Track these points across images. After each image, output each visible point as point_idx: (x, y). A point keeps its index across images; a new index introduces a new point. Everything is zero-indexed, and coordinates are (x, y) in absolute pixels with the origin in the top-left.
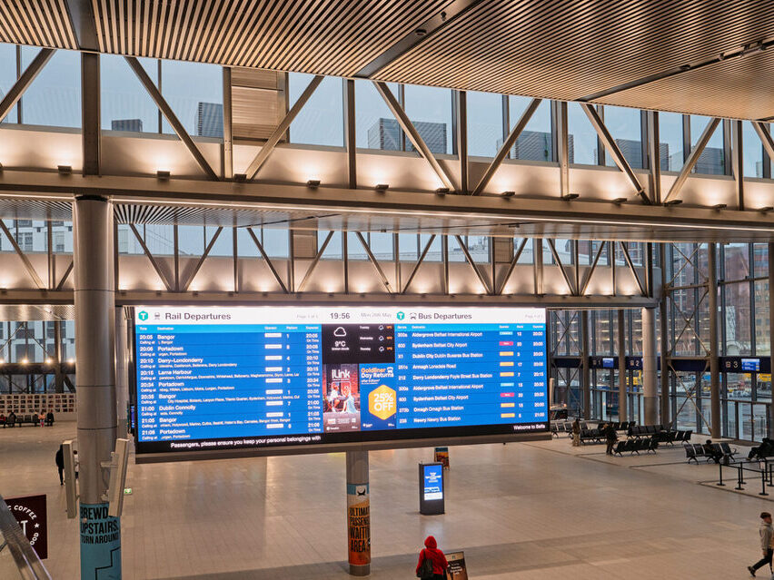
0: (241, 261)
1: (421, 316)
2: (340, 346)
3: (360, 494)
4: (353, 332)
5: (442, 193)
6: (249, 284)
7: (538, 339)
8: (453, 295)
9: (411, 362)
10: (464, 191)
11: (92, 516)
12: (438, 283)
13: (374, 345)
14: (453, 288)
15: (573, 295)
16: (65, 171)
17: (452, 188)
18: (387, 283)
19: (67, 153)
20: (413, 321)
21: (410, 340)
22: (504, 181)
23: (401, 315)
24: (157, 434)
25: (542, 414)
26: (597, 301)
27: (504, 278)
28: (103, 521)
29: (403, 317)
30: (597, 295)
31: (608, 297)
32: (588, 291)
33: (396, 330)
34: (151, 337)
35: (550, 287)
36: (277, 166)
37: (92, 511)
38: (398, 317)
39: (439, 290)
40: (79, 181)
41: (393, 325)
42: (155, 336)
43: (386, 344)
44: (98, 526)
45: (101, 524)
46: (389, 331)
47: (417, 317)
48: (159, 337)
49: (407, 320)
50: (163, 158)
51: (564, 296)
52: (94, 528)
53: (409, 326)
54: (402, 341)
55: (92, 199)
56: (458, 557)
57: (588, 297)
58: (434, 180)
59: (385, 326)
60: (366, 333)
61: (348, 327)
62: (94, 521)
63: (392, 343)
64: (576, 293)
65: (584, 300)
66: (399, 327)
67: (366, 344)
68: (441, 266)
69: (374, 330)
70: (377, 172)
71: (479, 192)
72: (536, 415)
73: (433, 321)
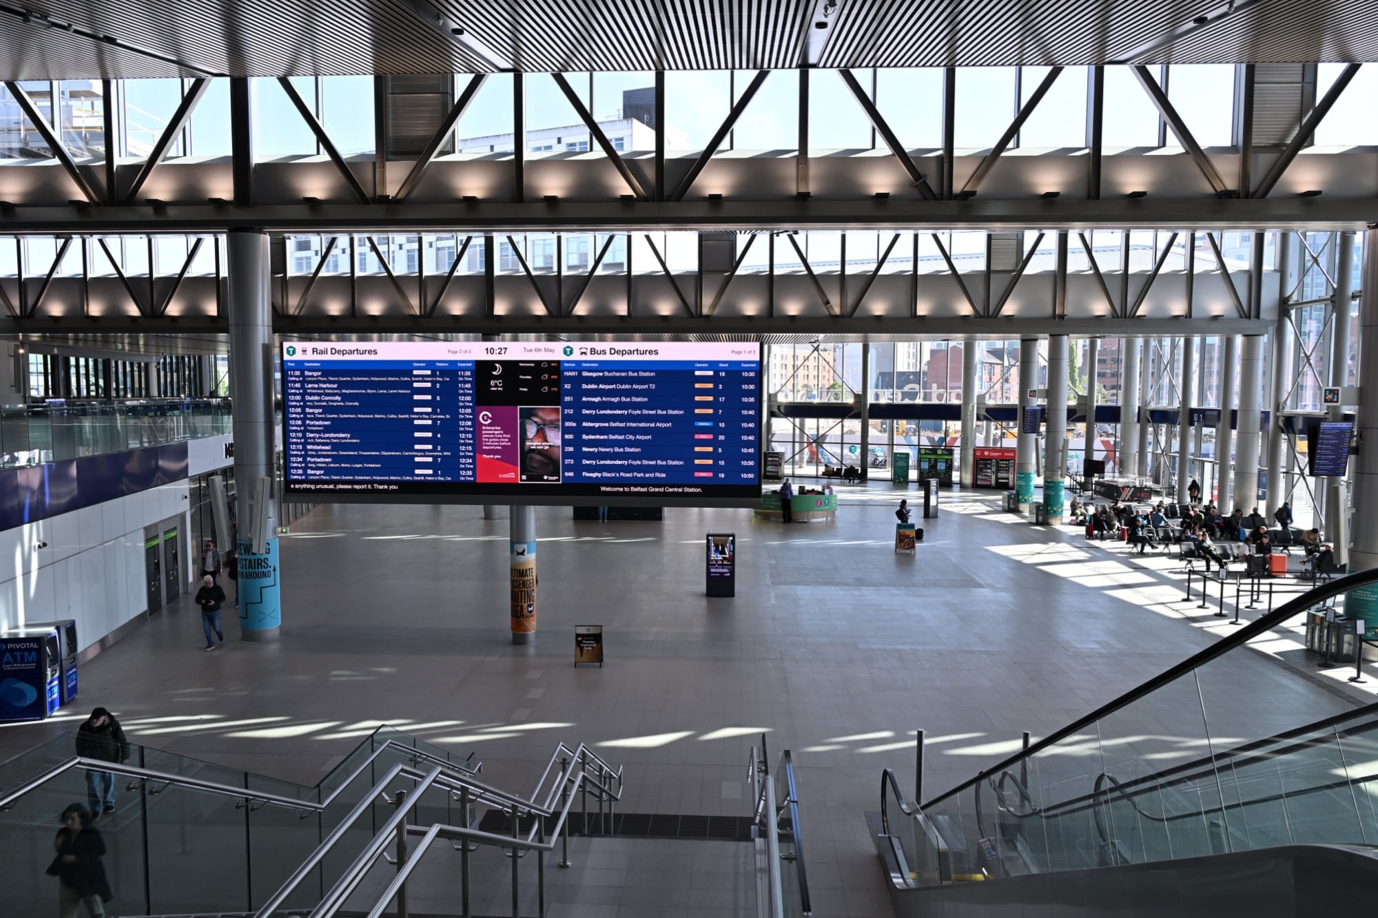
1: (593, 351)
2: (496, 386)
3: (518, 554)
4: (511, 369)
5: (627, 202)
6: (647, 306)
7: (749, 381)
8: (923, 318)
9: (578, 405)
10: (658, 196)
11: (243, 551)
12: (903, 301)
13: (536, 384)
14: (924, 308)
15: (1114, 316)
16: (219, 205)
17: (641, 193)
18: (828, 302)
20: (584, 358)
21: (579, 379)
23: (568, 350)
24: (305, 473)
25: (751, 476)
27: (1004, 292)
28: (252, 557)
29: (571, 352)
32: (1143, 310)
33: (562, 368)
34: (298, 373)
37: (242, 547)
38: (565, 352)
39: (904, 310)
40: (233, 213)
41: (558, 362)
42: (302, 372)
43: (550, 383)
44: (248, 562)
45: (250, 561)
46: (554, 367)
47: (589, 352)
48: (307, 373)
49: (576, 356)
51: (1100, 318)
52: (244, 563)
53: (578, 363)
54: (570, 380)
55: (243, 231)
56: (593, 631)
57: (1142, 317)
59: (549, 362)
60: (526, 371)
61: (505, 364)
62: (244, 557)
63: (558, 383)
66: (566, 365)
67: (525, 383)
69: (538, 367)
71: (681, 195)
72: (744, 476)
73: (608, 357)
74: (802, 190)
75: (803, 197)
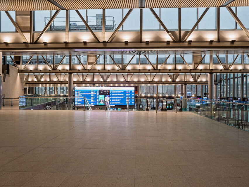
0: (118, 75)
2: (101, 93)
4: (104, 91)
5: (118, 70)
6: (119, 80)
7: (133, 92)
8: (163, 82)
9: (112, 95)
10: (122, 69)
12: (160, 79)
13: (107, 93)
14: (164, 80)
15: (194, 81)
16: (67, 70)
17: (120, 69)
18: (148, 79)
19: (67, 68)
20: (113, 89)
21: (112, 92)
22: (129, 68)
26: (201, 83)
27: (176, 78)
30: (201, 81)
31: (204, 82)
32: (199, 80)
35: (188, 79)
36: (94, 67)
39: (160, 81)
40: (69, 71)
42: (77, 91)
46: (109, 91)
50: (79, 67)
51: (192, 82)
54: (111, 92)
55: (70, 74)
57: (198, 82)
58: (117, 68)
60: (105, 91)
61: (103, 90)
64: (195, 81)
65: (197, 83)
68: (161, 75)
69: (107, 90)
70: (109, 67)
71: (124, 69)
74: (140, 69)
75: (140, 70)
